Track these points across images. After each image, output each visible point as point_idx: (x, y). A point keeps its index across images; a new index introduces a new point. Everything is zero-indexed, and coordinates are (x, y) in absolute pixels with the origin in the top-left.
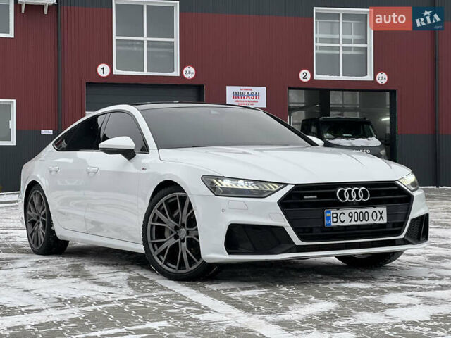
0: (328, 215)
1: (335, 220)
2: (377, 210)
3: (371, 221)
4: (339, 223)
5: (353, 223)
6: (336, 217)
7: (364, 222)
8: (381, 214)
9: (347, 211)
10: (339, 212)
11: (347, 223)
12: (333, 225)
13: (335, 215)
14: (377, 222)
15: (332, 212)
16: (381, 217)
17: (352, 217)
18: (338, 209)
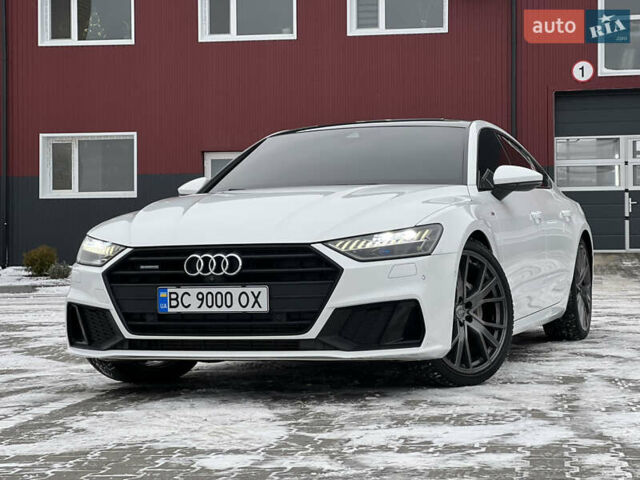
0: (163, 295)
1: (174, 303)
2: (248, 290)
3: (236, 308)
4: (181, 309)
5: (204, 309)
6: (176, 299)
7: (224, 309)
8: (256, 298)
9: (194, 291)
10: (180, 291)
11: (193, 309)
12: (170, 310)
13: (174, 296)
14: (249, 309)
15: (169, 290)
16: (256, 301)
17: (202, 300)
18: (179, 287)
